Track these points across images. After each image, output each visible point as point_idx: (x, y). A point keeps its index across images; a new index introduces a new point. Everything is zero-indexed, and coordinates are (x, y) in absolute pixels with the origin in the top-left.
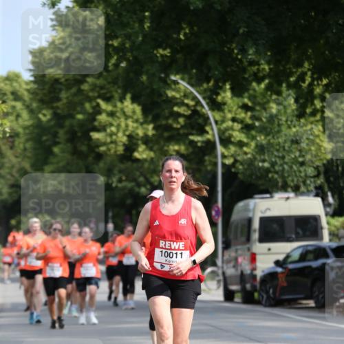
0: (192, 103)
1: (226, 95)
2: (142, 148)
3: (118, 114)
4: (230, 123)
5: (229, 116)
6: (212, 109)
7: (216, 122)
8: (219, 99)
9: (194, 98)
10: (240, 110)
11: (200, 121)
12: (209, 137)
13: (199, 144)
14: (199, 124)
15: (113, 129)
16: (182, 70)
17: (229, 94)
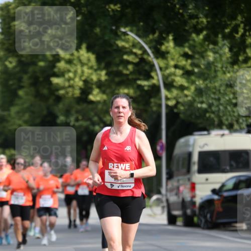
0: (139, 52)
1: (169, 45)
2: (96, 91)
3: (75, 62)
4: (173, 70)
5: (172, 63)
6: (157, 58)
7: (161, 69)
8: (163, 48)
9: (142, 48)
10: (181, 58)
11: (147, 68)
12: (155, 81)
13: (146, 88)
14: (146, 71)
15: (71, 75)
16: (131, 23)
17: (171, 44)
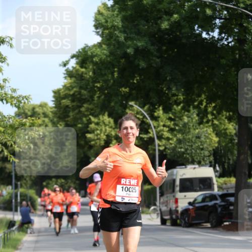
0: (141, 117)
1: (160, 112)
2: (114, 142)
3: (101, 124)
4: (162, 128)
5: (162, 124)
7: (155, 127)
8: (156, 114)
9: (142, 114)
10: (167, 120)
11: (146, 126)
12: (151, 135)
13: (145, 139)
14: (145, 128)
15: (98, 132)
16: (135, 99)
17: (161, 112)
